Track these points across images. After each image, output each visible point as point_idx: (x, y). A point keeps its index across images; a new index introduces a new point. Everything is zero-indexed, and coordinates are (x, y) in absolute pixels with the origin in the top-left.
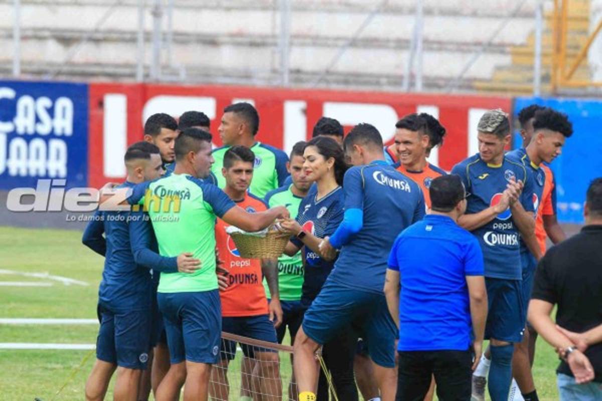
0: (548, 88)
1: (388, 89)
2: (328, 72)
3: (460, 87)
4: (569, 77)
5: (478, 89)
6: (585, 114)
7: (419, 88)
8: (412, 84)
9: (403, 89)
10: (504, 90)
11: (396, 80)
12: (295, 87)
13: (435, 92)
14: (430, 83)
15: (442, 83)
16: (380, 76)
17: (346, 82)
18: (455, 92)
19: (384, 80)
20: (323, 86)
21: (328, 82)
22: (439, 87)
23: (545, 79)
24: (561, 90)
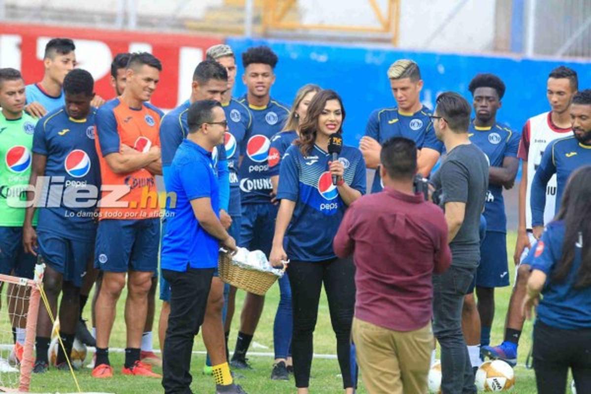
0: (259, 29)
1: (101, 26)
2: (43, 8)
3: (174, 26)
4: (280, 19)
5: (190, 28)
6: (294, 56)
7: (132, 27)
8: (126, 22)
9: (117, 27)
10: (215, 30)
11: (110, 18)
12: (11, 21)
13: (147, 30)
14: (143, 21)
15: (154, 21)
16: (93, 13)
17: (61, 18)
18: (168, 31)
19: (98, 18)
20: (37, 22)
21: (42, 18)
22: (151, 25)
23: (257, 20)
24: (273, 31)
